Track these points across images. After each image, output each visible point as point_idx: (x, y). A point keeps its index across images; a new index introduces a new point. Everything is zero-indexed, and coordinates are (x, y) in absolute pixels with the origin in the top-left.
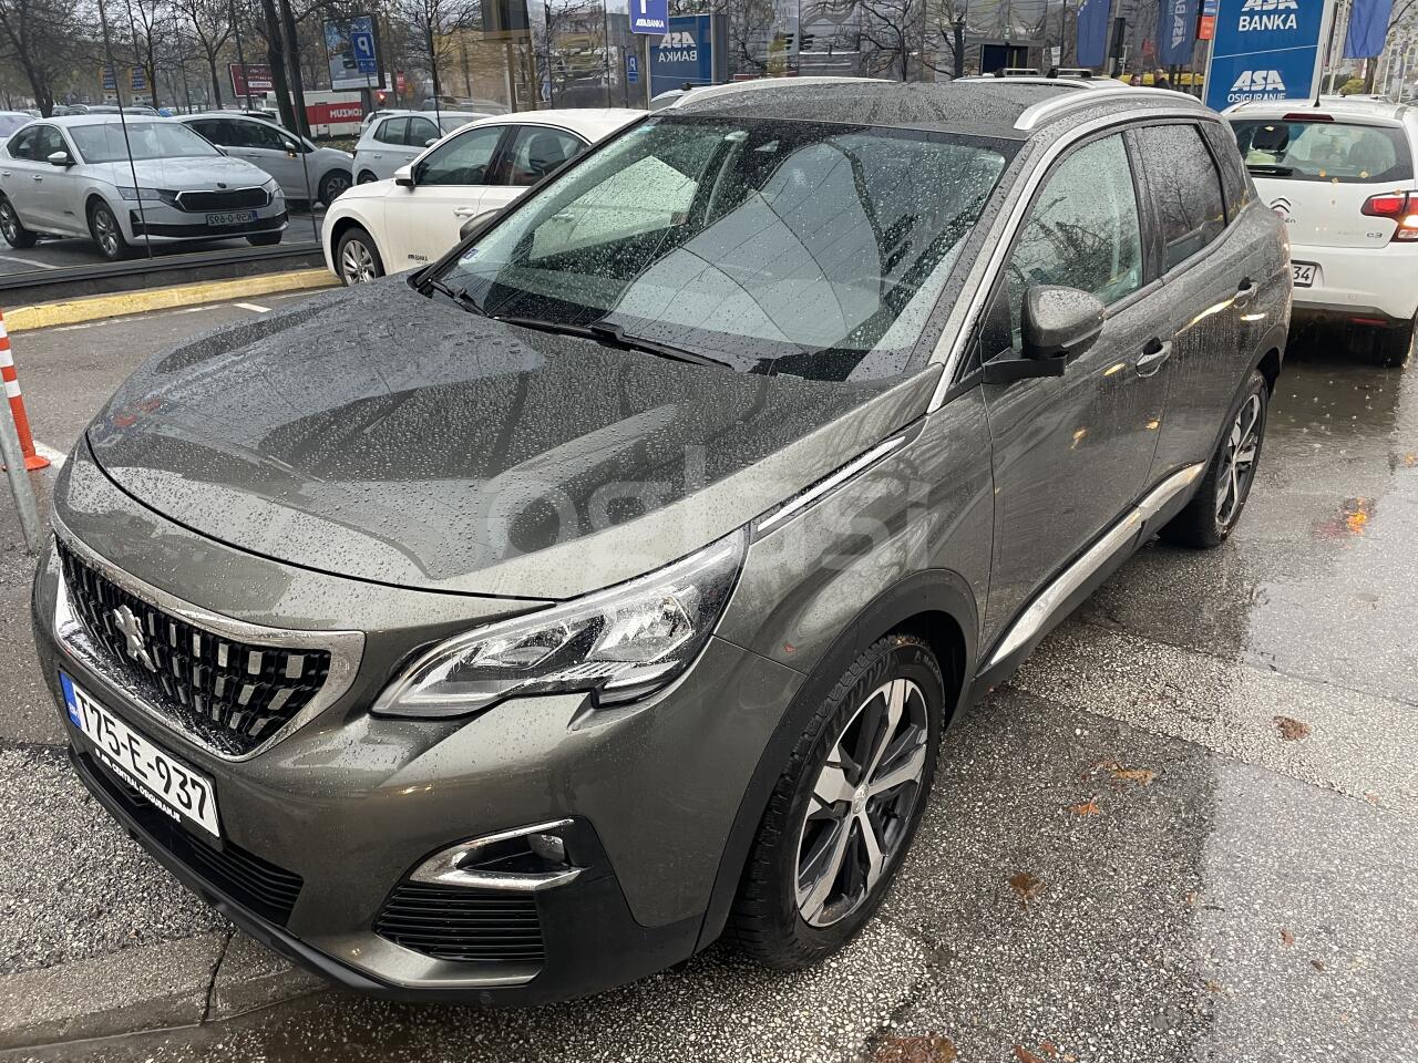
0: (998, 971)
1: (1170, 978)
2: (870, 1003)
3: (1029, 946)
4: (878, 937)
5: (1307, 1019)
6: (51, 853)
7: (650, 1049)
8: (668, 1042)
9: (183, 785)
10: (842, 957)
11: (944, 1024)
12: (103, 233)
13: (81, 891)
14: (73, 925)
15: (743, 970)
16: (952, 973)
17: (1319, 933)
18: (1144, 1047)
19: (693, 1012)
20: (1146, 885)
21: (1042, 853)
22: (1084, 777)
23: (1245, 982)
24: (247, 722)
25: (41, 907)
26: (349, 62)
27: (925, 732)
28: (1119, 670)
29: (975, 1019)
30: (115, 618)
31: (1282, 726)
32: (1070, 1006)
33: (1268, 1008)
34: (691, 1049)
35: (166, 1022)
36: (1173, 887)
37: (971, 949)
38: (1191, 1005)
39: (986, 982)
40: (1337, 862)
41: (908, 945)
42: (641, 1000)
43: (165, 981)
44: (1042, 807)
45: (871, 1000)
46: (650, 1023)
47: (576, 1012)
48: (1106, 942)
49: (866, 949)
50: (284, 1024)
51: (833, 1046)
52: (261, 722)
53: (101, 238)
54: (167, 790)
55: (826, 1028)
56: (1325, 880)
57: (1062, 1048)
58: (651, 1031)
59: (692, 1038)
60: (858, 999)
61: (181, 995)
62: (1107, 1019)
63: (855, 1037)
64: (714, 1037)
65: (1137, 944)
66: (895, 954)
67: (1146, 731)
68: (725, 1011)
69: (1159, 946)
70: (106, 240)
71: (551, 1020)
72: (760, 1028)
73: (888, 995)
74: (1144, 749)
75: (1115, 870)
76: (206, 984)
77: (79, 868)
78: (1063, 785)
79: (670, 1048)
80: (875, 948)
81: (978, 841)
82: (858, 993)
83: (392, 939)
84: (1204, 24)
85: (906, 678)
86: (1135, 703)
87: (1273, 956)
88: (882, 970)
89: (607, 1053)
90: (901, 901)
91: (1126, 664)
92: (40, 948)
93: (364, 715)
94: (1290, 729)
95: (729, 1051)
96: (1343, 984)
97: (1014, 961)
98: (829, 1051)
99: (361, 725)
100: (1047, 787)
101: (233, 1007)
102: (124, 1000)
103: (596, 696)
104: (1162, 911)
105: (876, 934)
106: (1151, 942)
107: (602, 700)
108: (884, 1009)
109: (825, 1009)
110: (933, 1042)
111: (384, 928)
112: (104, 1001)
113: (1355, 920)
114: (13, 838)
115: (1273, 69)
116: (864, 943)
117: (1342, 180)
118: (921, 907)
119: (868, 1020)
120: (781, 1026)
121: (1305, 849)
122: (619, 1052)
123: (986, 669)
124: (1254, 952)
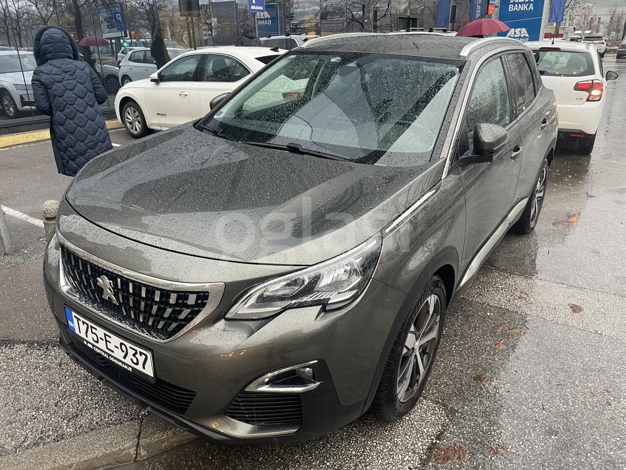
0: (477, 416)
1: (548, 415)
2: (426, 434)
3: (487, 405)
4: (424, 405)
5: (606, 428)
6: (48, 390)
7: (336, 459)
8: (344, 455)
9: (134, 355)
10: (410, 415)
11: (459, 440)
12: (7, 106)
13: (66, 406)
14: (66, 421)
15: (369, 423)
16: (457, 418)
17: (604, 393)
18: (543, 444)
19: (351, 442)
20: (530, 377)
21: (485, 366)
22: (495, 333)
23: (579, 414)
24: (168, 325)
25: (49, 414)
26: (109, 25)
27: (439, 316)
28: (500, 287)
29: (471, 437)
30: (97, 281)
31: (571, 307)
32: (510, 429)
33: (590, 425)
34: (354, 458)
35: (118, 462)
36: (541, 377)
37: (464, 408)
38: (559, 425)
39: (473, 421)
40: (605, 363)
41: (437, 408)
42: (328, 438)
43: (116, 444)
44: (480, 346)
45: (426, 432)
46: (334, 448)
47: (301, 445)
48: (519, 402)
49: (419, 411)
50: (172, 458)
51: (414, 453)
52: (174, 325)
53: (6, 108)
54: (125, 357)
55: (410, 445)
56: (602, 371)
57: (510, 447)
58: (335, 451)
59: (354, 453)
60: (421, 432)
61: (125, 449)
62: (526, 434)
63: (422, 448)
64: (363, 452)
65: (531, 402)
66: (432, 412)
67: (517, 312)
68: (365, 441)
69: (541, 402)
70: (9, 109)
71: (291, 449)
72: (382, 447)
73: (433, 429)
74: (517, 320)
75: (516, 371)
76: (136, 443)
77: (63, 396)
78: (487, 337)
79: (345, 458)
80: (423, 410)
81: (457, 362)
82: (420, 429)
83: (234, 417)
84: (490, 8)
85: (435, 294)
86: (510, 301)
87: (588, 403)
88: (428, 419)
89: (318, 462)
90: (429, 389)
91: (502, 284)
92: (52, 433)
93: (222, 319)
94: (576, 309)
95: (371, 458)
96: (618, 413)
97: (482, 412)
98: (413, 455)
99: (221, 324)
100: (481, 338)
101: (148, 453)
102: (99, 453)
103: (324, 307)
104: (539, 387)
105: (422, 404)
106: (537, 400)
107: (327, 308)
108: (432, 436)
109: (408, 437)
110: (456, 448)
111: (229, 413)
112: (89, 455)
113: (617, 386)
114: (28, 384)
115: (523, 28)
116: (418, 408)
117: (565, 75)
118: (438, 391)
119: (427, 440)
120: (390, 446)
121: (592, 358)
122: (323, 461)
123: (458, 289)
124: (580, 402)
